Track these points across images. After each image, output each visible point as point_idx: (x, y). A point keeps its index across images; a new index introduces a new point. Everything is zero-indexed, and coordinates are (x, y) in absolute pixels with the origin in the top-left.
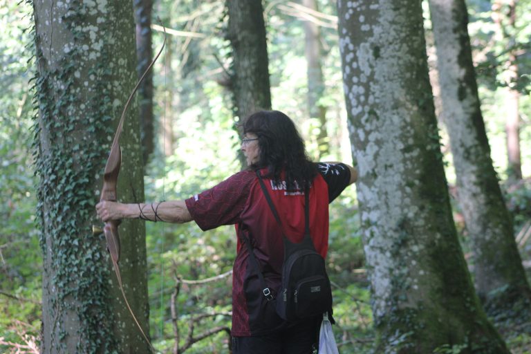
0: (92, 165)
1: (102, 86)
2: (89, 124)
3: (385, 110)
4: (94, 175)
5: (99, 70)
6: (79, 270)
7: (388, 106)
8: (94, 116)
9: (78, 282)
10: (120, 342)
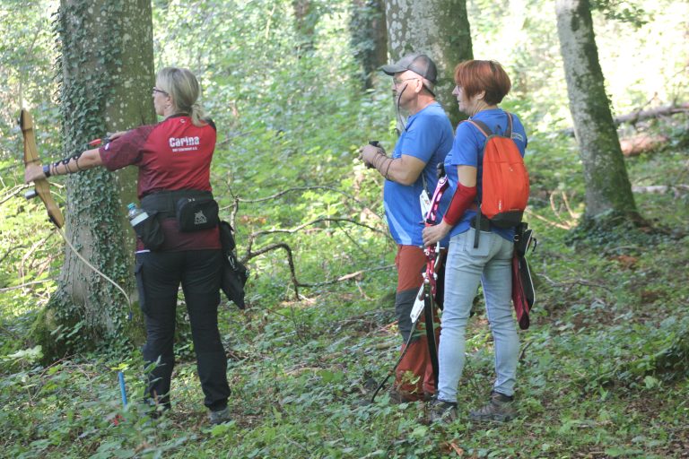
0: (103, 94)
1: (112, 22)
2: (100, 56)
3: (420, 46)
4: (104, 103)
5: (110, 8)
6: (92, 190)
7: (423, 42)
8: (104, 50)
9: (90, 200)
10: (127, 256)
